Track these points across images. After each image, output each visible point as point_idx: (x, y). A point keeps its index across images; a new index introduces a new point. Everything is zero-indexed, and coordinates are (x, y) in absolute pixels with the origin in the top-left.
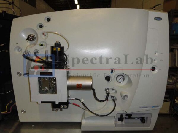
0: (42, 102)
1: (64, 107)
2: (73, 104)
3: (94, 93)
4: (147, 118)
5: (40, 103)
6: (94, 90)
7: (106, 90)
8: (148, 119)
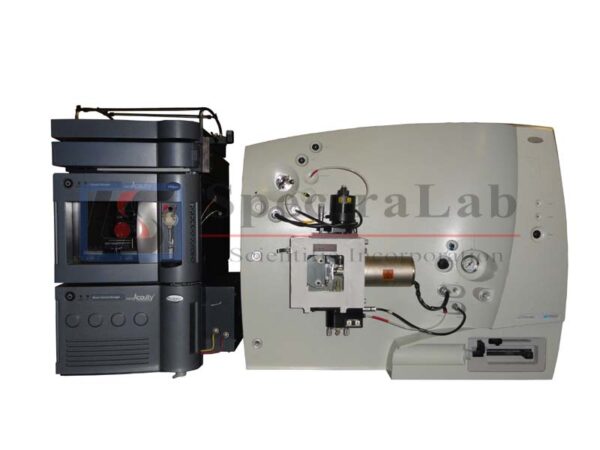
0: (313, 310)
1: (353, 323)
2: (374, 317)
3: (418, 294)
4: (536, 347)
5: (308, 310)
6: (417, 286)
7: (440, 291)
8: (539, 349)
